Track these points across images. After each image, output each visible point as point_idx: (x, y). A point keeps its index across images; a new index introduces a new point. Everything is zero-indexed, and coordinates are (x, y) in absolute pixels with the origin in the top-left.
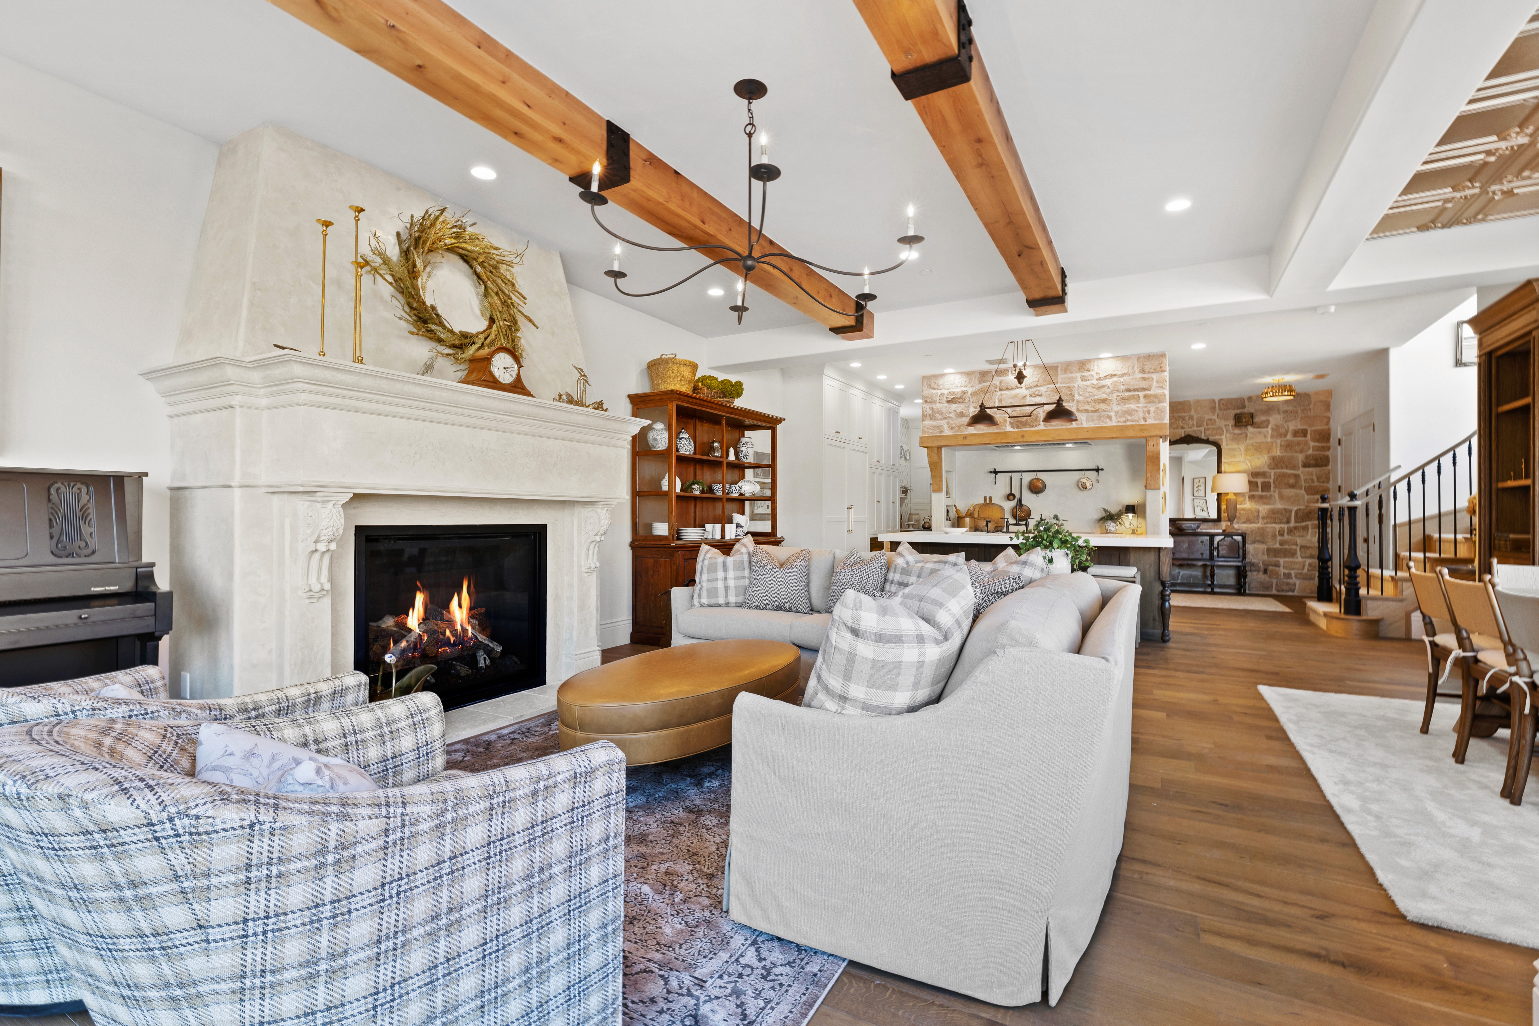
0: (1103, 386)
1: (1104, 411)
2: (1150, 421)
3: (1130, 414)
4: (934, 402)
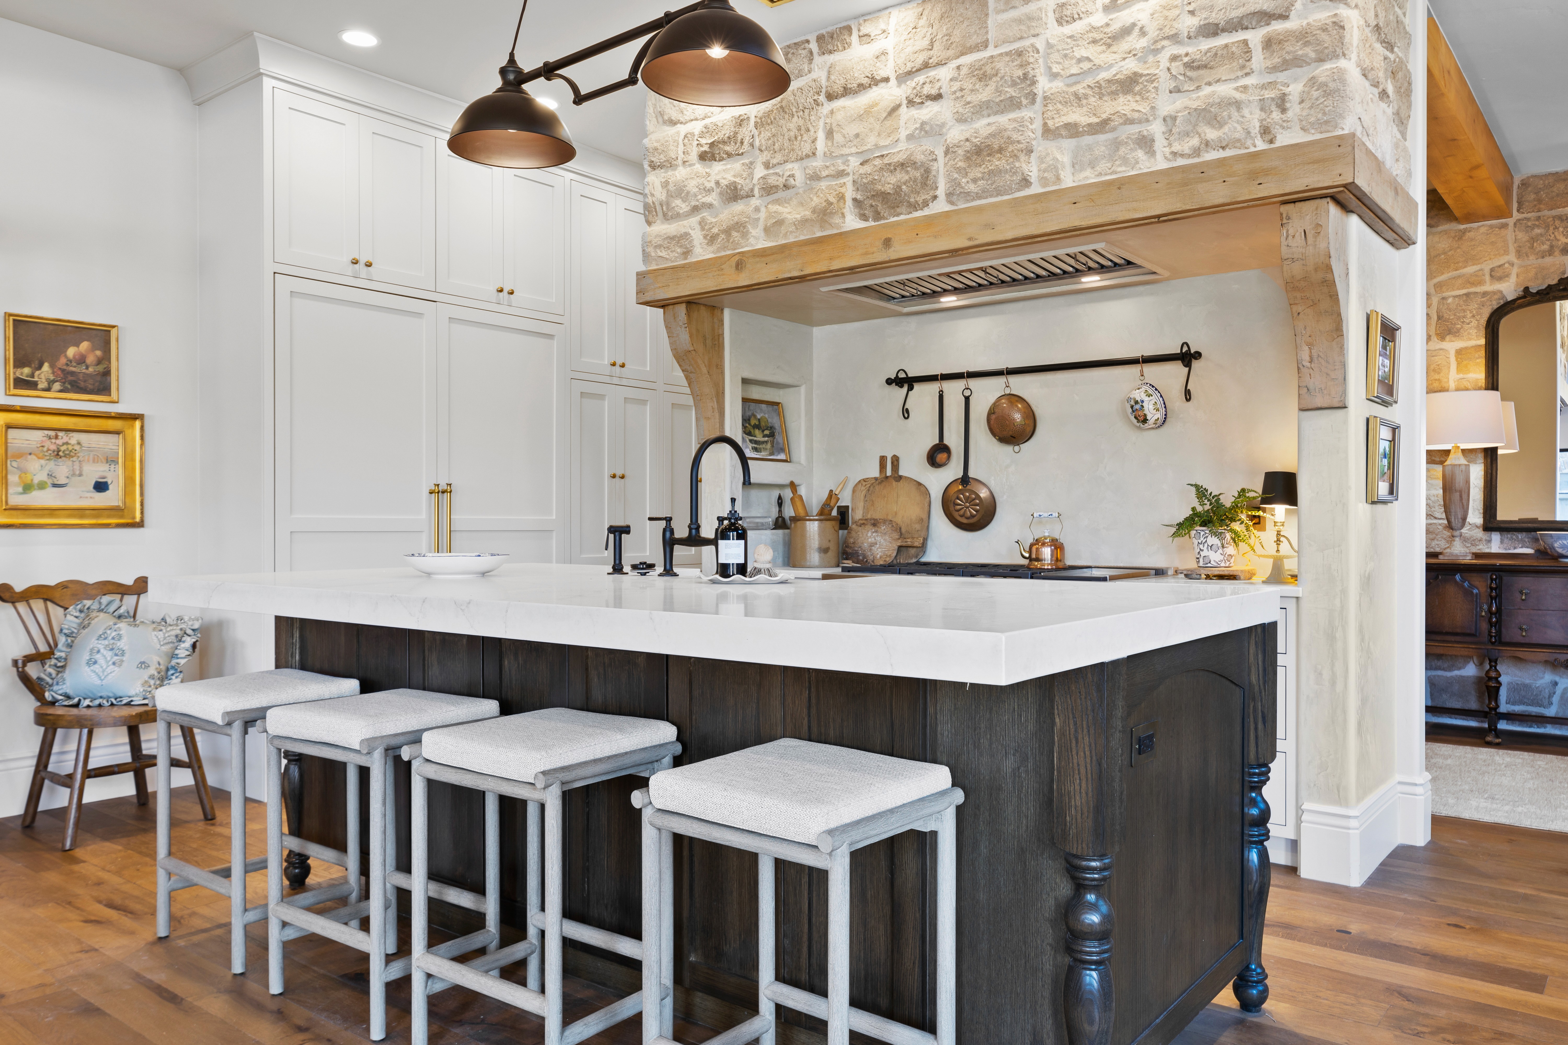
0: (1126, 31)
1: (1129, 121)
2: (1284, 139)
3: (1216, 121)
4: (669, 164)
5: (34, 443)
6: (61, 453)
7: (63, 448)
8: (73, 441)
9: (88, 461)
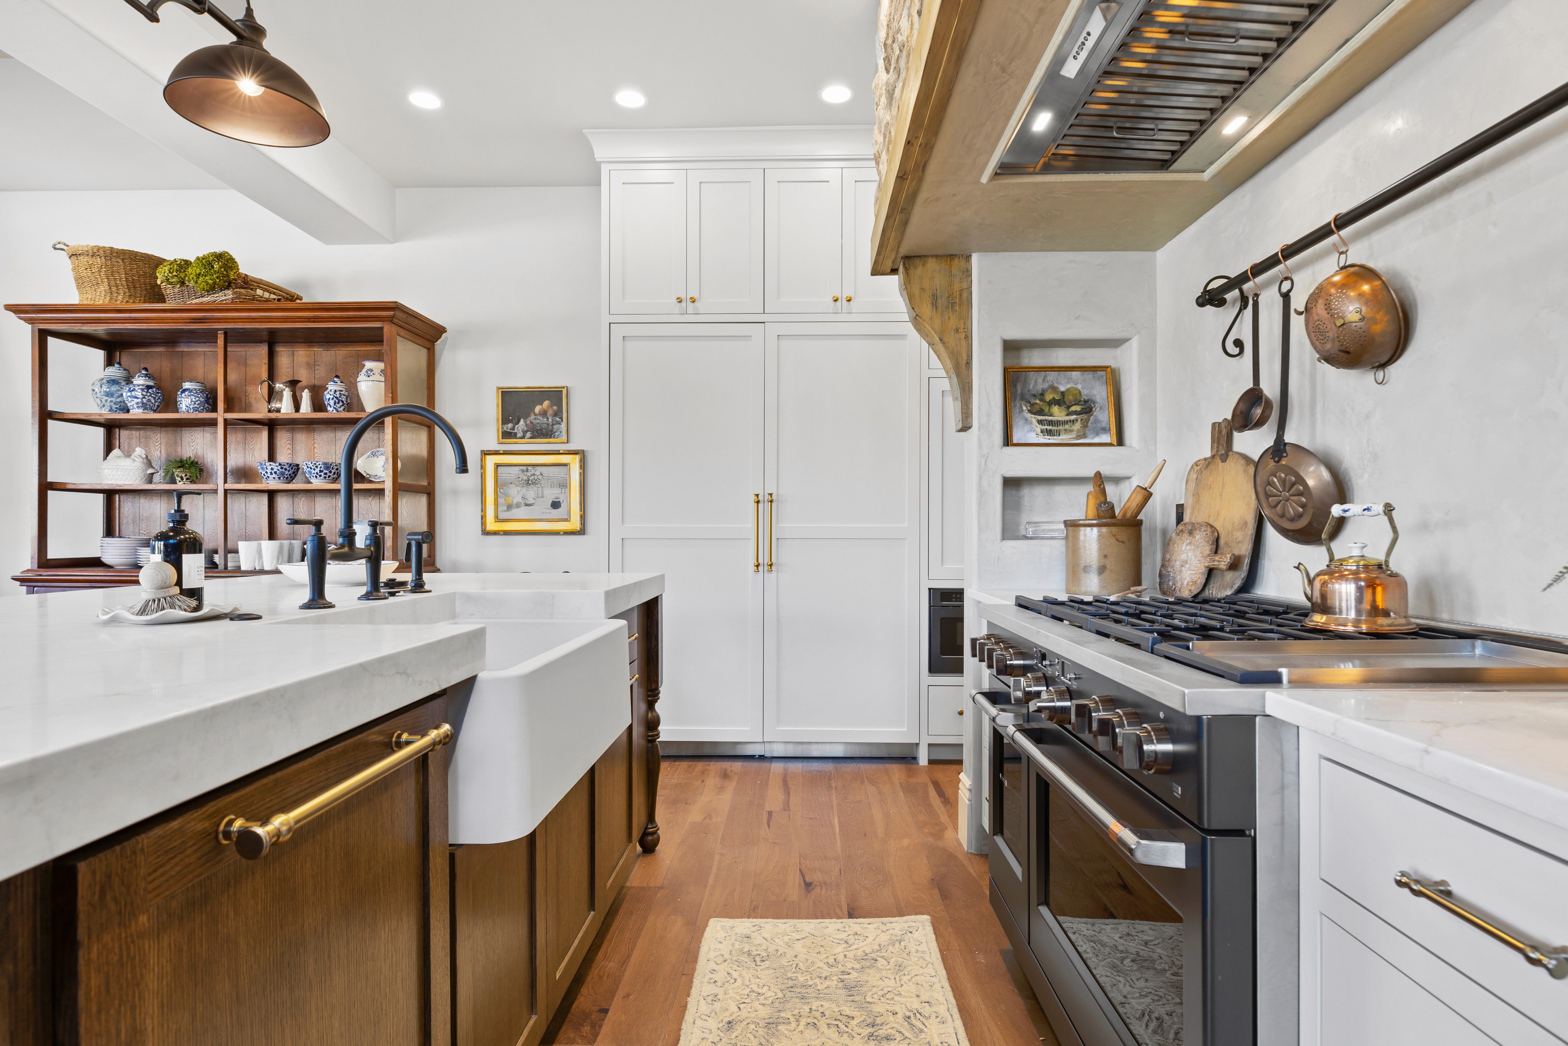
5: (514, 475)
6: (530, 482)
7: (531, 478)
8: (538, 473)
9: (547, 487)
